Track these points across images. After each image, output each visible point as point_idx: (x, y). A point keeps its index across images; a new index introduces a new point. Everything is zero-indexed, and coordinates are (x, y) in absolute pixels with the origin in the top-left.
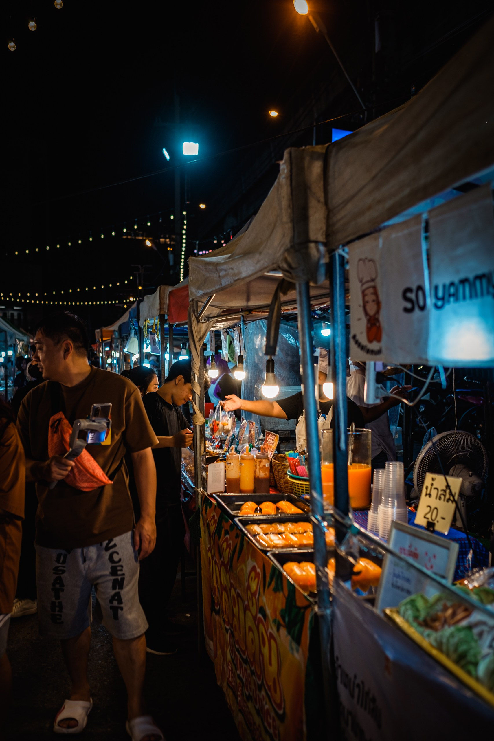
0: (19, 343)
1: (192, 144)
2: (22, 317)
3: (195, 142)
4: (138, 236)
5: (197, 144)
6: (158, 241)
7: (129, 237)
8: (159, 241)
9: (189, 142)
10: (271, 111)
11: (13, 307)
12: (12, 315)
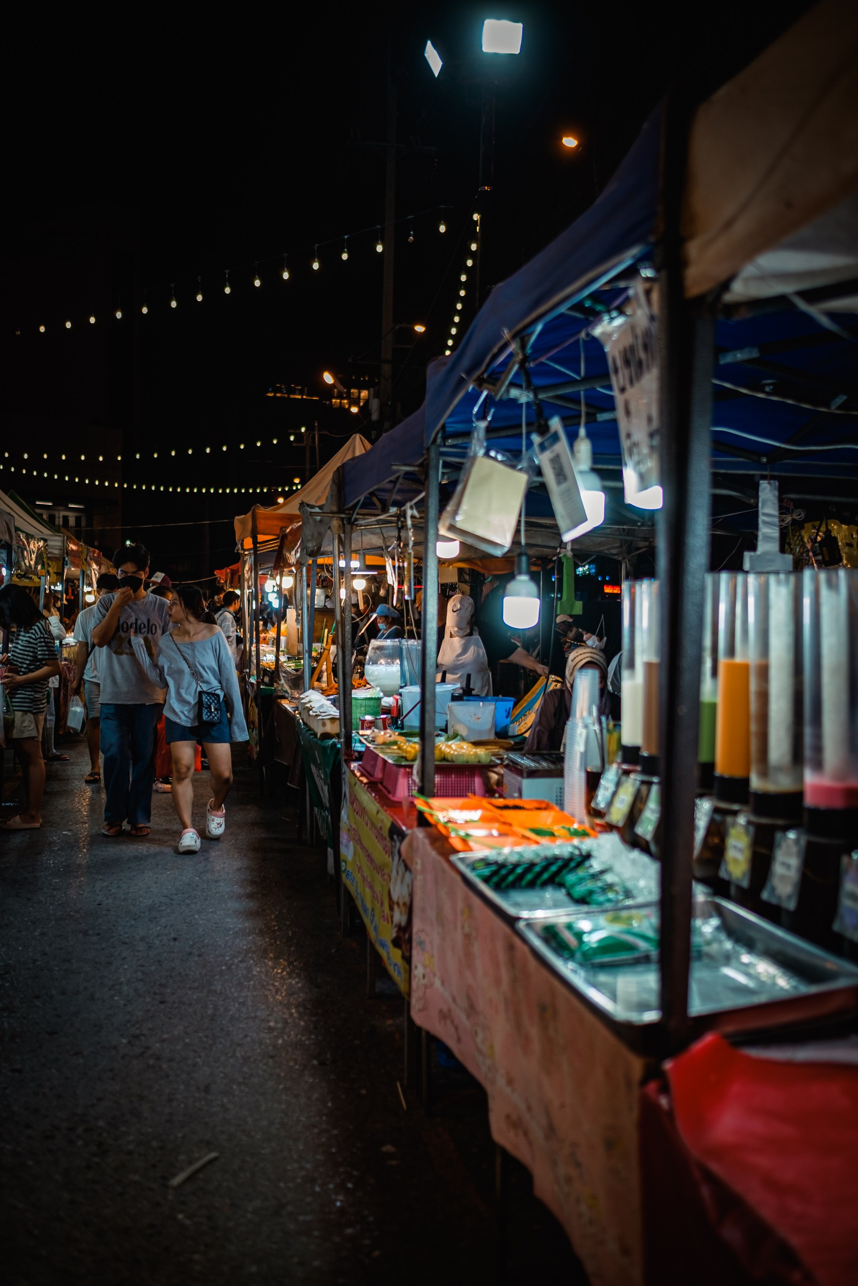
0: (29, 543)
1: (505, 23)
2: (83, 523)
3: (515, 21)
4: (295, 394)
5: (520, 26)
6: (328, 402)
7: (278, 395)
8: (331, 402)
9: (499, 18)
10: (567, 136)
11: (68, 505)
12: (66, 519)
